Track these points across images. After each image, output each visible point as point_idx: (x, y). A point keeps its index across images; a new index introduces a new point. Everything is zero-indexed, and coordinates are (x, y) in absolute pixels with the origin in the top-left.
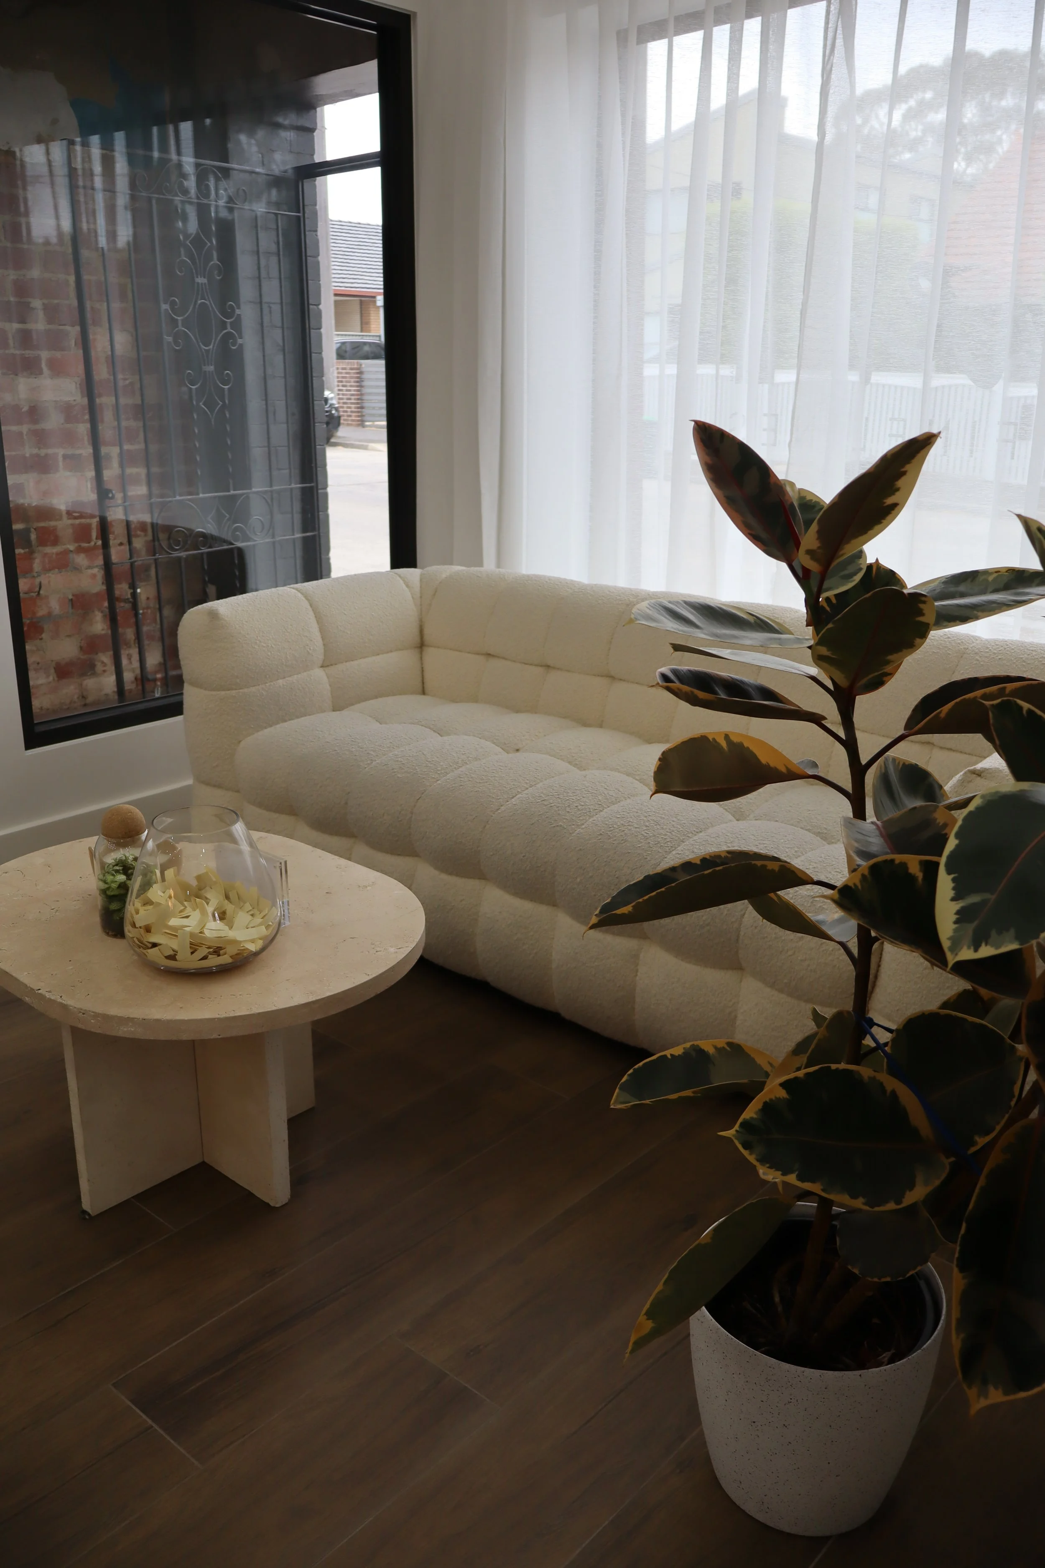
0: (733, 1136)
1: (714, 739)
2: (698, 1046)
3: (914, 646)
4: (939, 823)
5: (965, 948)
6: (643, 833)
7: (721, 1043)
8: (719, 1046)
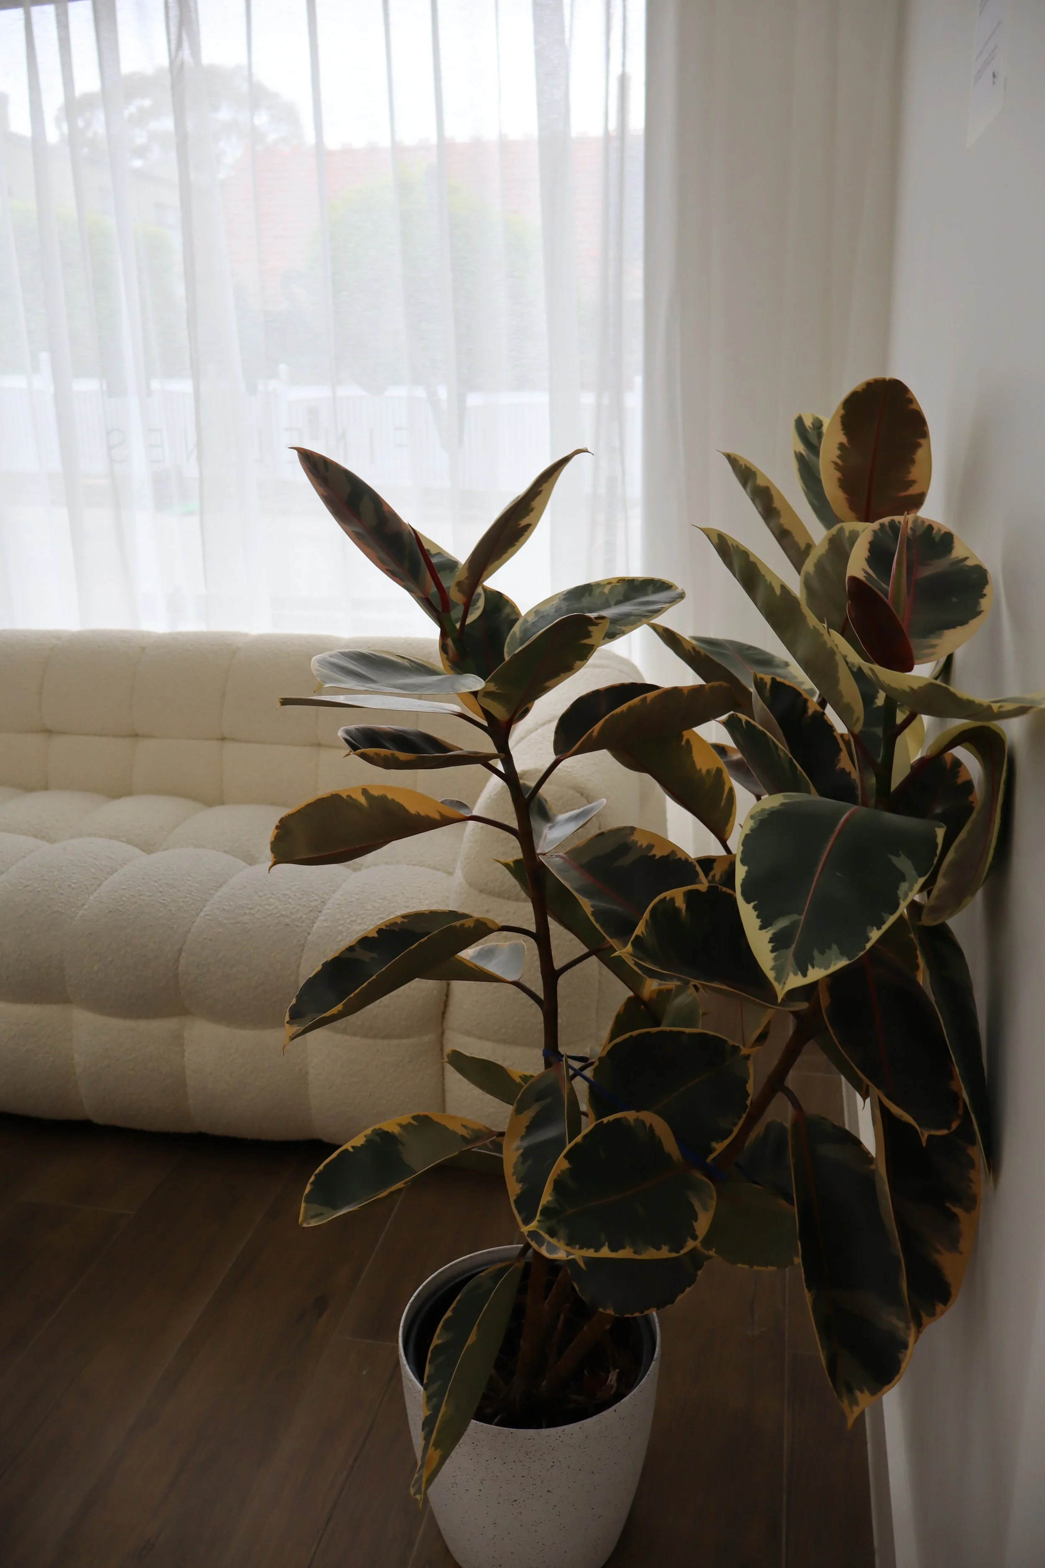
0: (537, 1228)
1: (349, 796)
2: (380, 1129)
3: (573, 669)
4: (641, 846)
5: (791, 975)
6: (160, 900)
7: (406, 1119)
8: (404, 1123)
